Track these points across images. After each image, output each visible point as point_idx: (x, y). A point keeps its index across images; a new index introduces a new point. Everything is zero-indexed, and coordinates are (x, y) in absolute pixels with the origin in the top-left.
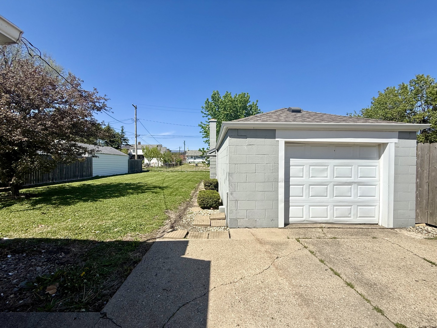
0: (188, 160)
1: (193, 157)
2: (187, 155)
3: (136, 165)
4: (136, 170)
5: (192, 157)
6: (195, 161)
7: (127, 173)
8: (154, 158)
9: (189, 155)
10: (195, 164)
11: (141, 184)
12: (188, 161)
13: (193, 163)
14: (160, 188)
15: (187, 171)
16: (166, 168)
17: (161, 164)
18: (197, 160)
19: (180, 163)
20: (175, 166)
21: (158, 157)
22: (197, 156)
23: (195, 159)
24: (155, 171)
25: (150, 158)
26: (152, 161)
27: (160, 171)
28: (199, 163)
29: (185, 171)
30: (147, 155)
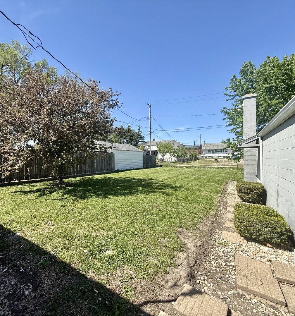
0: (204, 154)
1: (211, 151)
2: (203, 149)
3: (150, 161)
4: (150, 165)
5: (209, 151)
6: (213, 155)
7: (142, 167)
8: (167, 154)
9: (205, 149)
10: (214, 160)
11: (152, 181)
12: (205, 156)
13: (211, 157)
14: (172, 187)
15: (205, 167)
16: (180, 163)
17: (174, 159)
18: (216, 155)
19: (195, 158)
20: (189, 162)
21: (171, 152)
22: (216, 150)
23: (213, 153)
24: (168, 166)
25: (164, 153)
26: (165, 157)
27: (173, 166)
28: (219, 157)
29: (201, 167)
30: (161, 150)
